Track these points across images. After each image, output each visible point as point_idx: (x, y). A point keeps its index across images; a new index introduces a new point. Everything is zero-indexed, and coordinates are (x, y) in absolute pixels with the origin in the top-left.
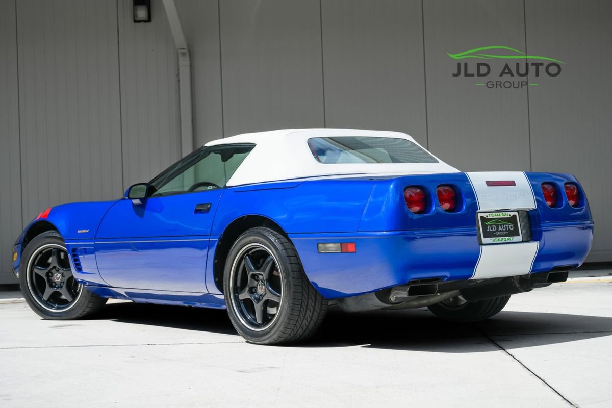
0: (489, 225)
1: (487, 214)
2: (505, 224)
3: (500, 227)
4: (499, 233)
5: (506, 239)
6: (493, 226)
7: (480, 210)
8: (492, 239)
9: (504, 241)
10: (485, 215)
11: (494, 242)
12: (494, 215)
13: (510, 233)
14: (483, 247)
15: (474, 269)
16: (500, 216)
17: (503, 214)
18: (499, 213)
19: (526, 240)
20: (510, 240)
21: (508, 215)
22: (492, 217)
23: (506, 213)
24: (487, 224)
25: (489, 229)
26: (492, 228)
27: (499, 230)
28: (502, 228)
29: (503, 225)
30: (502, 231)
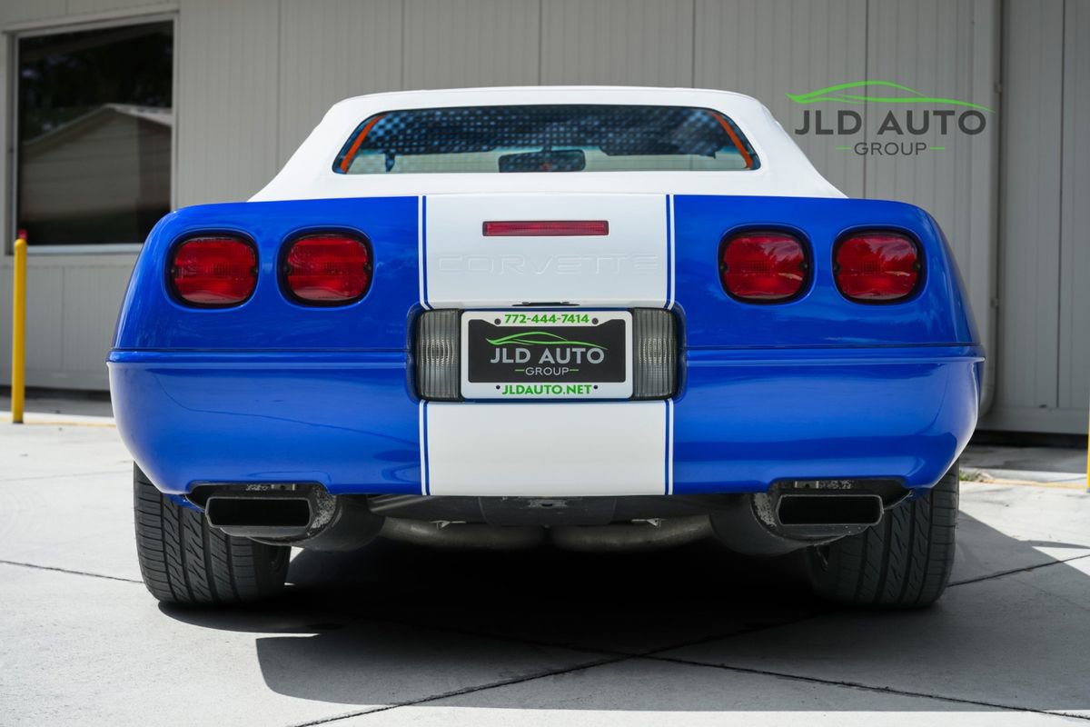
0: (501, 347)
1: (502, 316)
2: (571, 346)
3: (547, 352)
4: (538, 370)
5: (564, 389)
6: (518, 351)
7: (426, 303)
8: (503, 385)
9: (551, 395)
10: (489, 318)
11: (508, 396)
12: (529, 320)
13: (586, 373)
14: (429, 406)
15: (420, 465)
16: (554, 321)
17: (567, 316)
18: (549, 314)
19: (650, 395)
20: (579, 393)
21: (587, 321)
22: (518, 324)
23: (582, 314)
24: (494, 342)
25: (500, 357)
26: (511, 355)
27: (541, 362)
28: (554, 358)
29: (563, 348)
30: (552, 366)
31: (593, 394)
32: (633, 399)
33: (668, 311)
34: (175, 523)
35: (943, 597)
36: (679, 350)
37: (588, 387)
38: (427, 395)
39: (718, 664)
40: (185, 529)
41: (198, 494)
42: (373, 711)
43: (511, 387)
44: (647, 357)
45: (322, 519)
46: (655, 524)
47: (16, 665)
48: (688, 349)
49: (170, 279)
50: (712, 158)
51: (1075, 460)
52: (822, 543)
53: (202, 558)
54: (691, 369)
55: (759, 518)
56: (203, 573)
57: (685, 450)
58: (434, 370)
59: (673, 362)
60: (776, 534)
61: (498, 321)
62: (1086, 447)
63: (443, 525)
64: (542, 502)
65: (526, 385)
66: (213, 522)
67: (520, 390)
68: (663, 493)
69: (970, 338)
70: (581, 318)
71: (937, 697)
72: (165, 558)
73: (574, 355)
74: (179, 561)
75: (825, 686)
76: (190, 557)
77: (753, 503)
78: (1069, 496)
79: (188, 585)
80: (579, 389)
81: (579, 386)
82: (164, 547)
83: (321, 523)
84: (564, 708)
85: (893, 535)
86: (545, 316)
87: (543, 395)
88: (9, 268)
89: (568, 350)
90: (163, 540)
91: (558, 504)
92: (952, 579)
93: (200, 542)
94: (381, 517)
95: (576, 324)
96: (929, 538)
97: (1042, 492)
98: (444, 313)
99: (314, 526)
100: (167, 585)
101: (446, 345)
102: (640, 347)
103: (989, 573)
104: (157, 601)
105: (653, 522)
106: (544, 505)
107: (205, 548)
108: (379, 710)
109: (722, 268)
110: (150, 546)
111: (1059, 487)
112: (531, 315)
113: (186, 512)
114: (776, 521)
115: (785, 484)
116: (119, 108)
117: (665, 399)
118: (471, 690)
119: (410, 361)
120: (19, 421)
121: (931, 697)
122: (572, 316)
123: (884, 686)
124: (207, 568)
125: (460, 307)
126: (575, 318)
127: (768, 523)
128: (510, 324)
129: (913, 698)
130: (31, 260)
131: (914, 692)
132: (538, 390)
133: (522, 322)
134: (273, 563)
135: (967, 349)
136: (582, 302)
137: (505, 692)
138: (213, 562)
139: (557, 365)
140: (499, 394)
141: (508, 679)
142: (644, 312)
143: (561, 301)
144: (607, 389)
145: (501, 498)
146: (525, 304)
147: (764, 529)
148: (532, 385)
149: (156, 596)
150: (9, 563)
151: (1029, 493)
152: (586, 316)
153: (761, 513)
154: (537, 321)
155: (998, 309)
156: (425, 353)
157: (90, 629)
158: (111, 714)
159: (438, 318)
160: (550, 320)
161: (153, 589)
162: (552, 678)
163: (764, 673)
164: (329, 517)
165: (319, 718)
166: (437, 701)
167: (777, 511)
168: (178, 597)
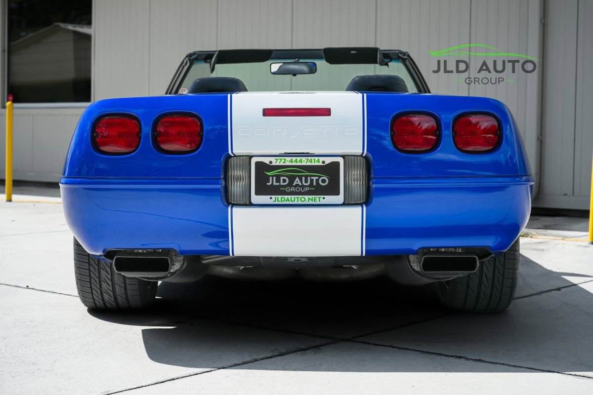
0: (273, 176)
1: (273, 159)
2: (311, 176)
3: (297, 179)
4: (293, 189)
5: (307, 199)
6: (282, 178)
7: (232, 153)
8: (273, 197)
9: (300, 203)
10: (266, 160)
11: (276, 203)
12: (288, 161)
13: (318, 190)
14: (234, 209)
15: (229, 240)
16: (301, 162)
17: (308, 159)
18: (299, 159)
19: (353, 202)
20: (315, 201)
21: (319, 162)
22: (282, 164)
23: (317, 158)
24: (269, 174)
25: (272, 182)
26: (278, 181)
27: (294, 184)
28: (302, 183)
29: (306, 177)
30: (300, 186)
31: (323, 202)
32: (344, 205)
33: (363, 157)
34: (96, 267)
35: (510, 306)
36: (369, 179)
37: (319, 198)
38: (233, 202)
39: (389, 345)
40: (102, 270)
41: (109, 254)
42: (204, 373)
43: (278, 198)
44: (351, 182)
45: (176, 267)
46: (355, 268)
47: (11, 345)
48: (374, 178)
49: (93, 139)
50: (386, 67)
51: (582, 225)
52: (446, 280)
53: (111, 286)
54: (376, 189)
55: (411, 267)
56: (111, 293)
57: (372, 232)
58: (236, 188)
59: (365, 184)
60: (421, 275)
61: (271, 162)
62: (588, 217)
63: (241, 269)
64: (295, 259)
65: (286, 197)
66: (117, 270)
67: (283, 199)
68: (360, 255)
69: (526, 172)
70: (316, 161)
71: (507, 365)
72: (91, 285)
73: (312, 181)
74: (98, 287)
75: (446, 358)
76: (104, 285)
77: (408, 259)
78: (578, 246)
79: (103, 300)
80: (315, 199)
81: (315, 198)
82: (90, 279)
83: (175, 269)
84: (306, 370)
85: (484, 274)
86: (296, 160)
87: (296, 203)
88: (3, 115)
89: (309, 178)
90: (90, 276)
91: (303, 260)
92: (515, 296)
93: (109, 277)
94: (208, 265)
95: (313, 164)
96: (503, 276)
97: (564, 244)
98: (241, 158)
99: (172, 271)
100: (92, 300)
101: (243, 175)
102: (348, 176)
103: (535, 292)
104: (87, 308)
105: (354, 267)
106: (296, 260)
107: (112, 280)
108: (207, 372)
109: (392, 134)
110: (83, 279)
111: (574, 241)
112: (289, 159)
113: (102, 262)
114: (420, 269)
115: (425, 250)
116: (62, 25)
117: (361, 204)
118: (256, 360)
119: (223, 183)
120: (9, 200)
121: (503, 364)
122: (311, 160)
123: (478, 358)
124: (114, 291)
125: (250, 155)
126: (313, 161)
127: (416, 269)
128: (278, 164)
129: (494, 365)
130: (15, 111)
131: (495, 361)
132: (293, 200)
133: (284, 163)
134: (149, 287)
135: (524, 178)
136: (316, 152)
137: (275, 361)
138: (117, 288)
139: (303, 186)
140: (271, 202)
141: (276, 354)
142: (350, 157)
143: (305, 152)
144: (329, 199)
145: (273, 257)
146: (285, 153)
147: (414, 273)
148: (289, 197)
149: (86, 305)
150: (6, 285)
151: (557, 244)
152: (319, 160)
153: (413, 264)
154: (292, 162)
155: (541, 142)
156: (231, 179)
157: (51, 324)
158: (63, 374)
159: (238, 160)
160: (299, 162)
161: (84, 302)
162: (299, 353)
163: (414, 350)
164: (180, 266)
165: (174, 377)
166: (238, 366)
167: (421, 264)
168: (98, 306)
